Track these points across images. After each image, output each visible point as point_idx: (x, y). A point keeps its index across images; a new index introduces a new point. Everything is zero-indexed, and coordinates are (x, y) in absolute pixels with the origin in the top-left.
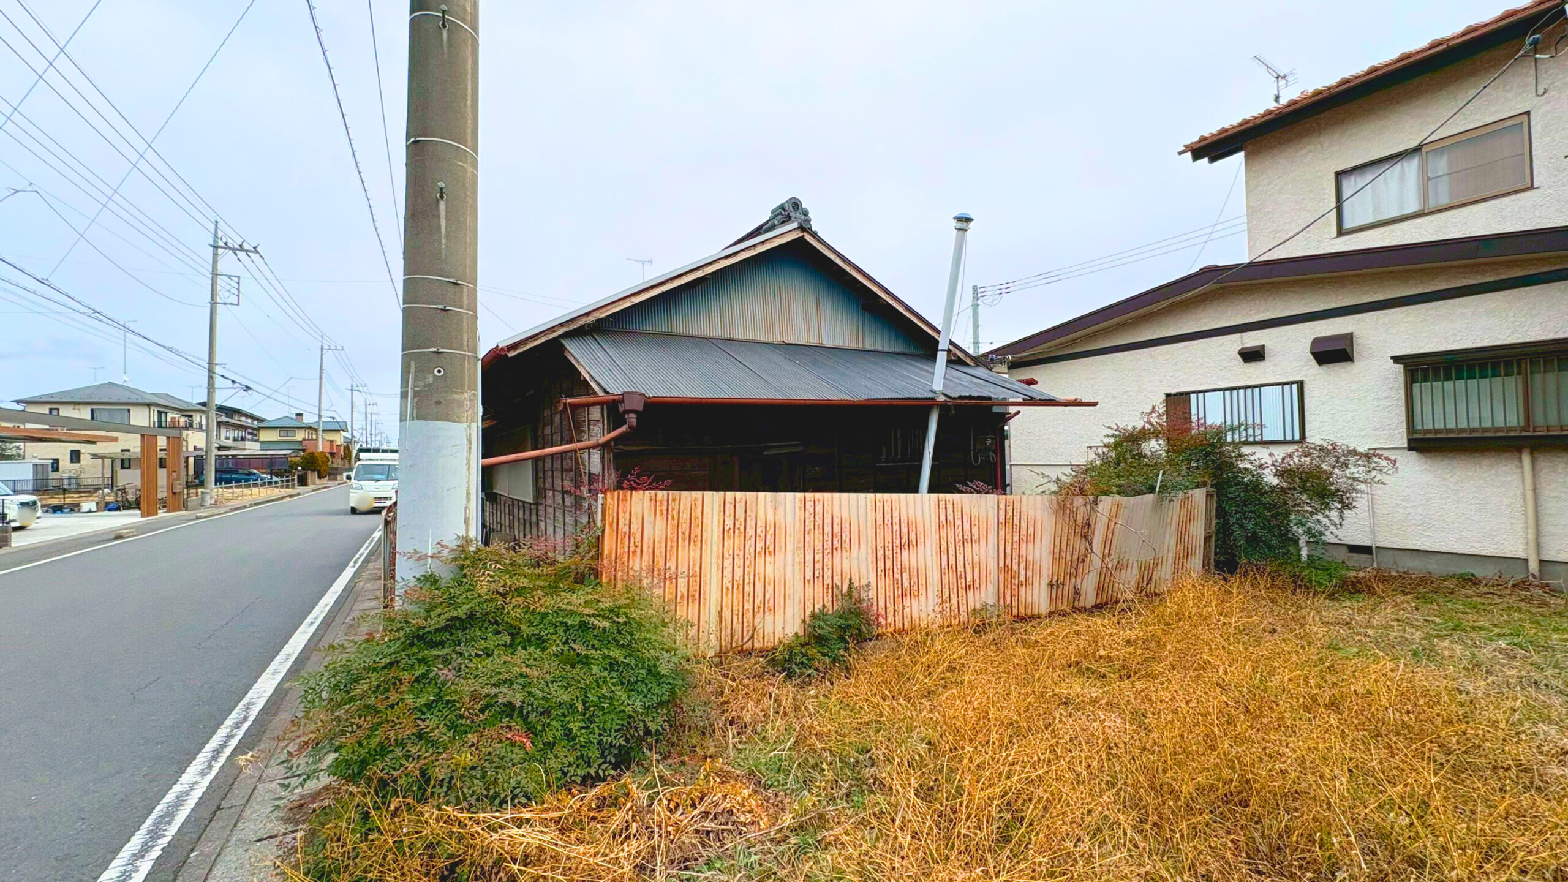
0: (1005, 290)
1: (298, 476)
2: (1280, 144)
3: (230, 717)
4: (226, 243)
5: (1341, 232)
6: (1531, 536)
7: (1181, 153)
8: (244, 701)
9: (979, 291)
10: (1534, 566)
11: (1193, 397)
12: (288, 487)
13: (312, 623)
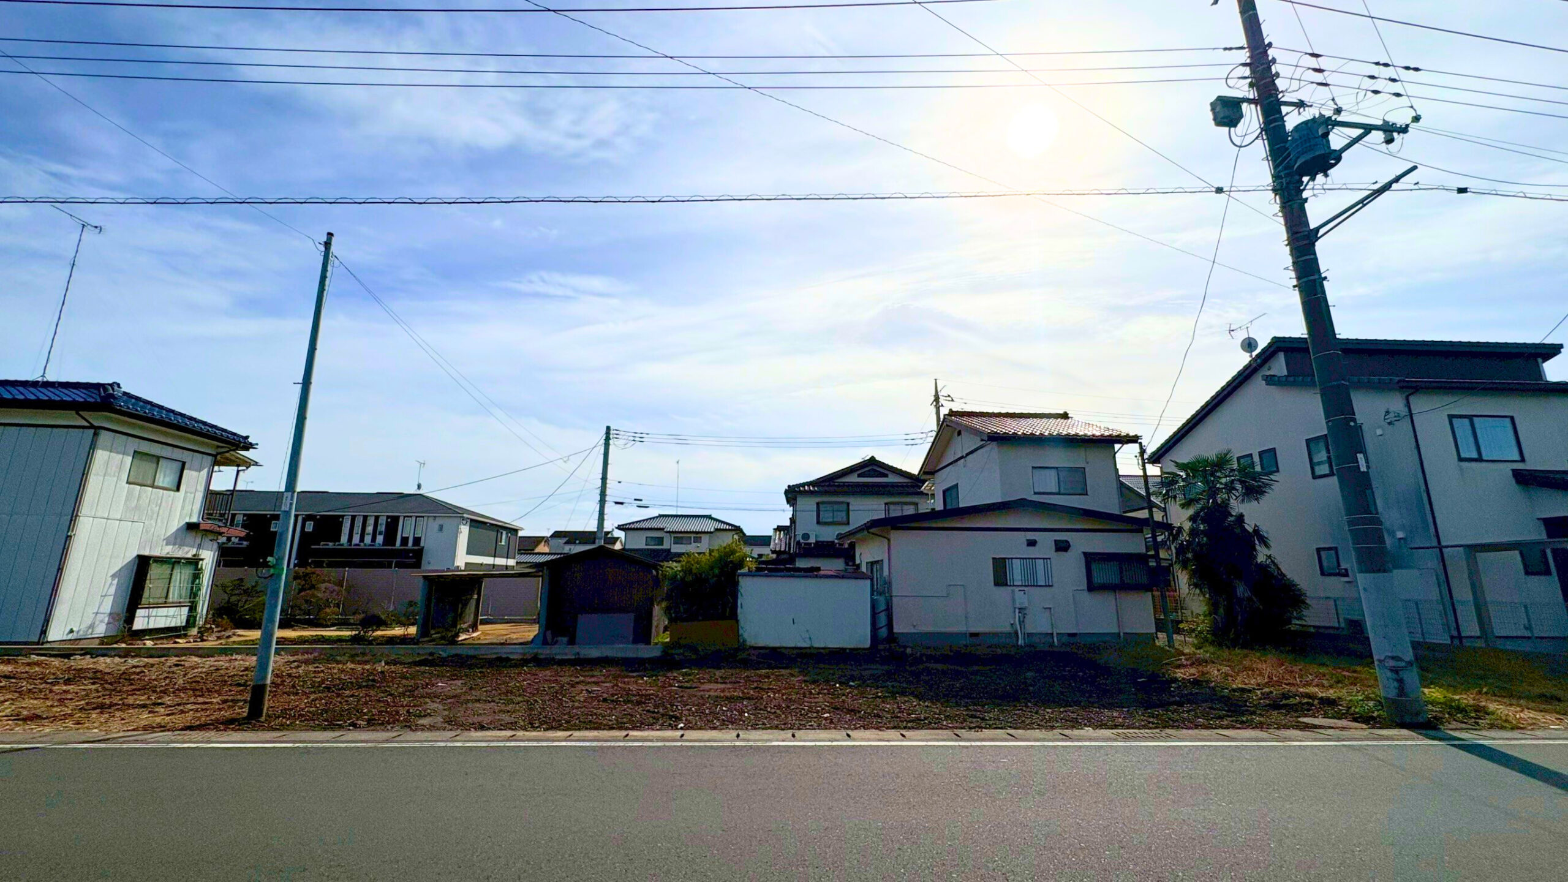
5: (1034, 493)
9: (612, 432)
10: (1122, 635)
11: (1006, 561)
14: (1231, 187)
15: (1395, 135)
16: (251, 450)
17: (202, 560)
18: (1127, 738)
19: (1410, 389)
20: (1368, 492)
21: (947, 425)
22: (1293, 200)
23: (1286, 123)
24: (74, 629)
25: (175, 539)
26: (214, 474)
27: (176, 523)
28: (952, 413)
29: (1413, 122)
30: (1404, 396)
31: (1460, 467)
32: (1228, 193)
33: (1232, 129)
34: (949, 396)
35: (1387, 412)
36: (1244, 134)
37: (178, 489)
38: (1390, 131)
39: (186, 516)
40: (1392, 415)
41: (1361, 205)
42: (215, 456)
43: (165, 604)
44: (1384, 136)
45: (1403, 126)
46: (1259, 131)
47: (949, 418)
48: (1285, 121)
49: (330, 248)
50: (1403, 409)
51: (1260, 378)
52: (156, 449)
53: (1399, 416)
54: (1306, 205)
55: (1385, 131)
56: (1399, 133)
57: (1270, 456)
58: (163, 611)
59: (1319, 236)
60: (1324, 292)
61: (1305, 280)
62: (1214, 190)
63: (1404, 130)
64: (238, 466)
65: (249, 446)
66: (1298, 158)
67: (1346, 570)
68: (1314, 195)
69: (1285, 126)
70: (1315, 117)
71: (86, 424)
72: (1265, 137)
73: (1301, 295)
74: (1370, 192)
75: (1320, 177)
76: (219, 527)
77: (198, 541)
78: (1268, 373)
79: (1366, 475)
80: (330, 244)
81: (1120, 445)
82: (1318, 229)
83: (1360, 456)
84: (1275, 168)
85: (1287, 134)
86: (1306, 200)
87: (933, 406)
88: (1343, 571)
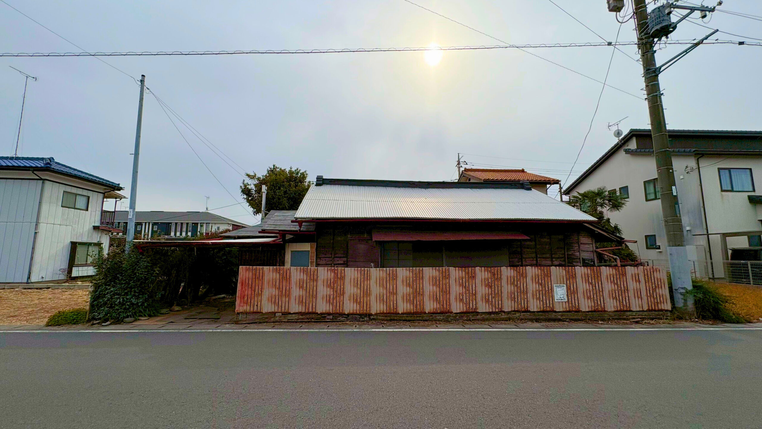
14: (616, 42)
15: (707, 13)
16: (121, 190)
17: (102, 244)
18: (547, 327)
19: (699, 155)
20: (677, 206)
21: (464, 176)
22: (648, 52)
23: (647, 9)
24: (43, 276)
25: (88, 234)
26: (104, 202)
27: (89, 226)
28: (466, 170)
29: (718, 5)
30: (696, 158)
31: (722, 195)
32: (614, 46)
33: (618, 13)
34: (465, 162)
35: (687, 167)
36: (624, 16)
37: (87, 210)
38: (705, 11)
39: (93, 222)
40: (689, 168)
41: (685, 53)
42: (104, 193)
43: (86, 265)
44: (700, 14)
45: (712, 8)
46: (633, 13)
47: (465, 172)
48: (647, 8)
49: (144, 83)
50: (695, 165)
51: (623, 151)
52: (74, 190)
53: (693, 169)
54: (655, 54)
55: (702, 11)
56: (709, 11)
57: (625, 190)
58: (85, 268)
59: (661, 71)
60: (661, 102)
61: (652, 95)
62: (607, 44)
63: (712, 10)
64: (116, 198)
65: (120, 189)
66: (653, 27)
67: (659, 246)
68: (660, 49)
69: (647, 10)
70: (664, 4)
71: (38, 178)
72: (635, 17)
73: (649, 104)
74: (691, 45)
75: (664, 38)
76: (109, 228)
77: (100, 234)
78: (627, 148)
79: (676, 197)
80: (144, 81)
81: (549, 185)
82: (660, 67)
83: (674, 188)
84: (640, 34)
85: (647, 15)
86: (655, 51)
87: (457, 167)
88: (658, 246)
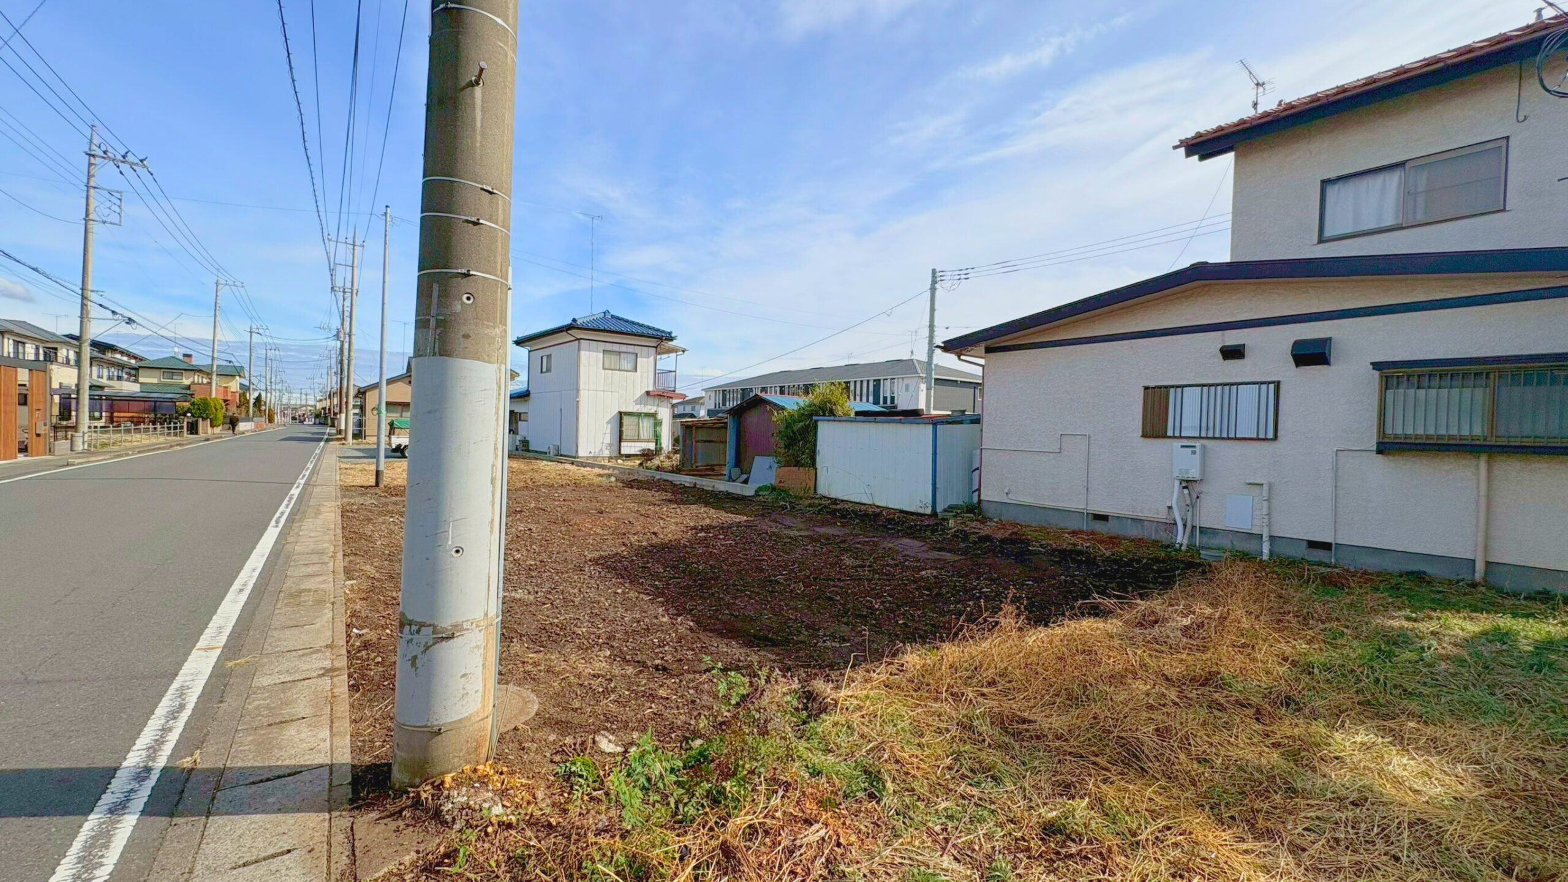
0: (963, 275)
1: (188, 423)
2: (1271, 147)
3: (161, 705)
4: (105, 152)
5: (1321, 240)
6: (1481, 539)
7: (1175, 147)
8: (175, 685)
9: (938, 274)
10: (1480, 566)
11: (1172, 391)
12: (175, 435)
13: (241, 590)
16: (676, 340)
17: (661, 414)
24: (592, 451)
25: (639, 401)
26: (657, 359)
27: (640, 392)
37: (636, 370)
39: (645, 387)
42: (655, 347)
43: (639, 439)
52: (616, 347)
58: (638, 444)
64: (670, 352)
65: (671, 338)
71: (574, 338)
77: (656, 403)
